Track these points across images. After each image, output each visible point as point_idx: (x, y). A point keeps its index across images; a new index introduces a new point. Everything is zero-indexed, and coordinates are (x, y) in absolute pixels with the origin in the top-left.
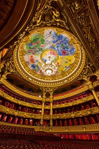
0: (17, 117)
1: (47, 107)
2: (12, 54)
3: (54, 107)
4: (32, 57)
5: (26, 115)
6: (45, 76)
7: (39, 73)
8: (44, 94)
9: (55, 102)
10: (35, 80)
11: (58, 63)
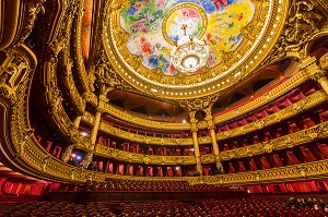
0: (150, 165)
1: (205, 140)
2: (102, 47)
3: (220, 138)
4: (143, 40)
5: (164, 159)
6: (185, 76)
7: (169, 73)
8: (193, 114)
9: (219, 128)
10: (166, 89)
11: (209, 36)
